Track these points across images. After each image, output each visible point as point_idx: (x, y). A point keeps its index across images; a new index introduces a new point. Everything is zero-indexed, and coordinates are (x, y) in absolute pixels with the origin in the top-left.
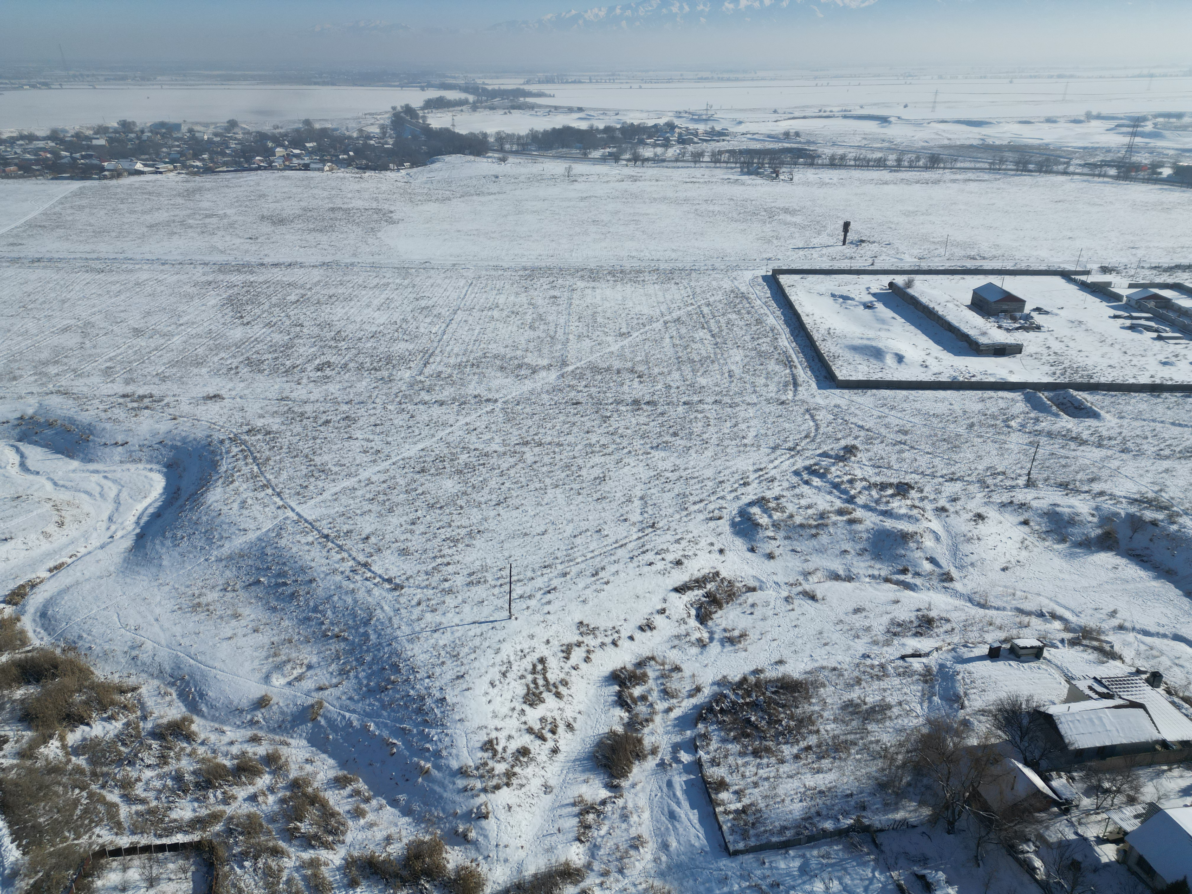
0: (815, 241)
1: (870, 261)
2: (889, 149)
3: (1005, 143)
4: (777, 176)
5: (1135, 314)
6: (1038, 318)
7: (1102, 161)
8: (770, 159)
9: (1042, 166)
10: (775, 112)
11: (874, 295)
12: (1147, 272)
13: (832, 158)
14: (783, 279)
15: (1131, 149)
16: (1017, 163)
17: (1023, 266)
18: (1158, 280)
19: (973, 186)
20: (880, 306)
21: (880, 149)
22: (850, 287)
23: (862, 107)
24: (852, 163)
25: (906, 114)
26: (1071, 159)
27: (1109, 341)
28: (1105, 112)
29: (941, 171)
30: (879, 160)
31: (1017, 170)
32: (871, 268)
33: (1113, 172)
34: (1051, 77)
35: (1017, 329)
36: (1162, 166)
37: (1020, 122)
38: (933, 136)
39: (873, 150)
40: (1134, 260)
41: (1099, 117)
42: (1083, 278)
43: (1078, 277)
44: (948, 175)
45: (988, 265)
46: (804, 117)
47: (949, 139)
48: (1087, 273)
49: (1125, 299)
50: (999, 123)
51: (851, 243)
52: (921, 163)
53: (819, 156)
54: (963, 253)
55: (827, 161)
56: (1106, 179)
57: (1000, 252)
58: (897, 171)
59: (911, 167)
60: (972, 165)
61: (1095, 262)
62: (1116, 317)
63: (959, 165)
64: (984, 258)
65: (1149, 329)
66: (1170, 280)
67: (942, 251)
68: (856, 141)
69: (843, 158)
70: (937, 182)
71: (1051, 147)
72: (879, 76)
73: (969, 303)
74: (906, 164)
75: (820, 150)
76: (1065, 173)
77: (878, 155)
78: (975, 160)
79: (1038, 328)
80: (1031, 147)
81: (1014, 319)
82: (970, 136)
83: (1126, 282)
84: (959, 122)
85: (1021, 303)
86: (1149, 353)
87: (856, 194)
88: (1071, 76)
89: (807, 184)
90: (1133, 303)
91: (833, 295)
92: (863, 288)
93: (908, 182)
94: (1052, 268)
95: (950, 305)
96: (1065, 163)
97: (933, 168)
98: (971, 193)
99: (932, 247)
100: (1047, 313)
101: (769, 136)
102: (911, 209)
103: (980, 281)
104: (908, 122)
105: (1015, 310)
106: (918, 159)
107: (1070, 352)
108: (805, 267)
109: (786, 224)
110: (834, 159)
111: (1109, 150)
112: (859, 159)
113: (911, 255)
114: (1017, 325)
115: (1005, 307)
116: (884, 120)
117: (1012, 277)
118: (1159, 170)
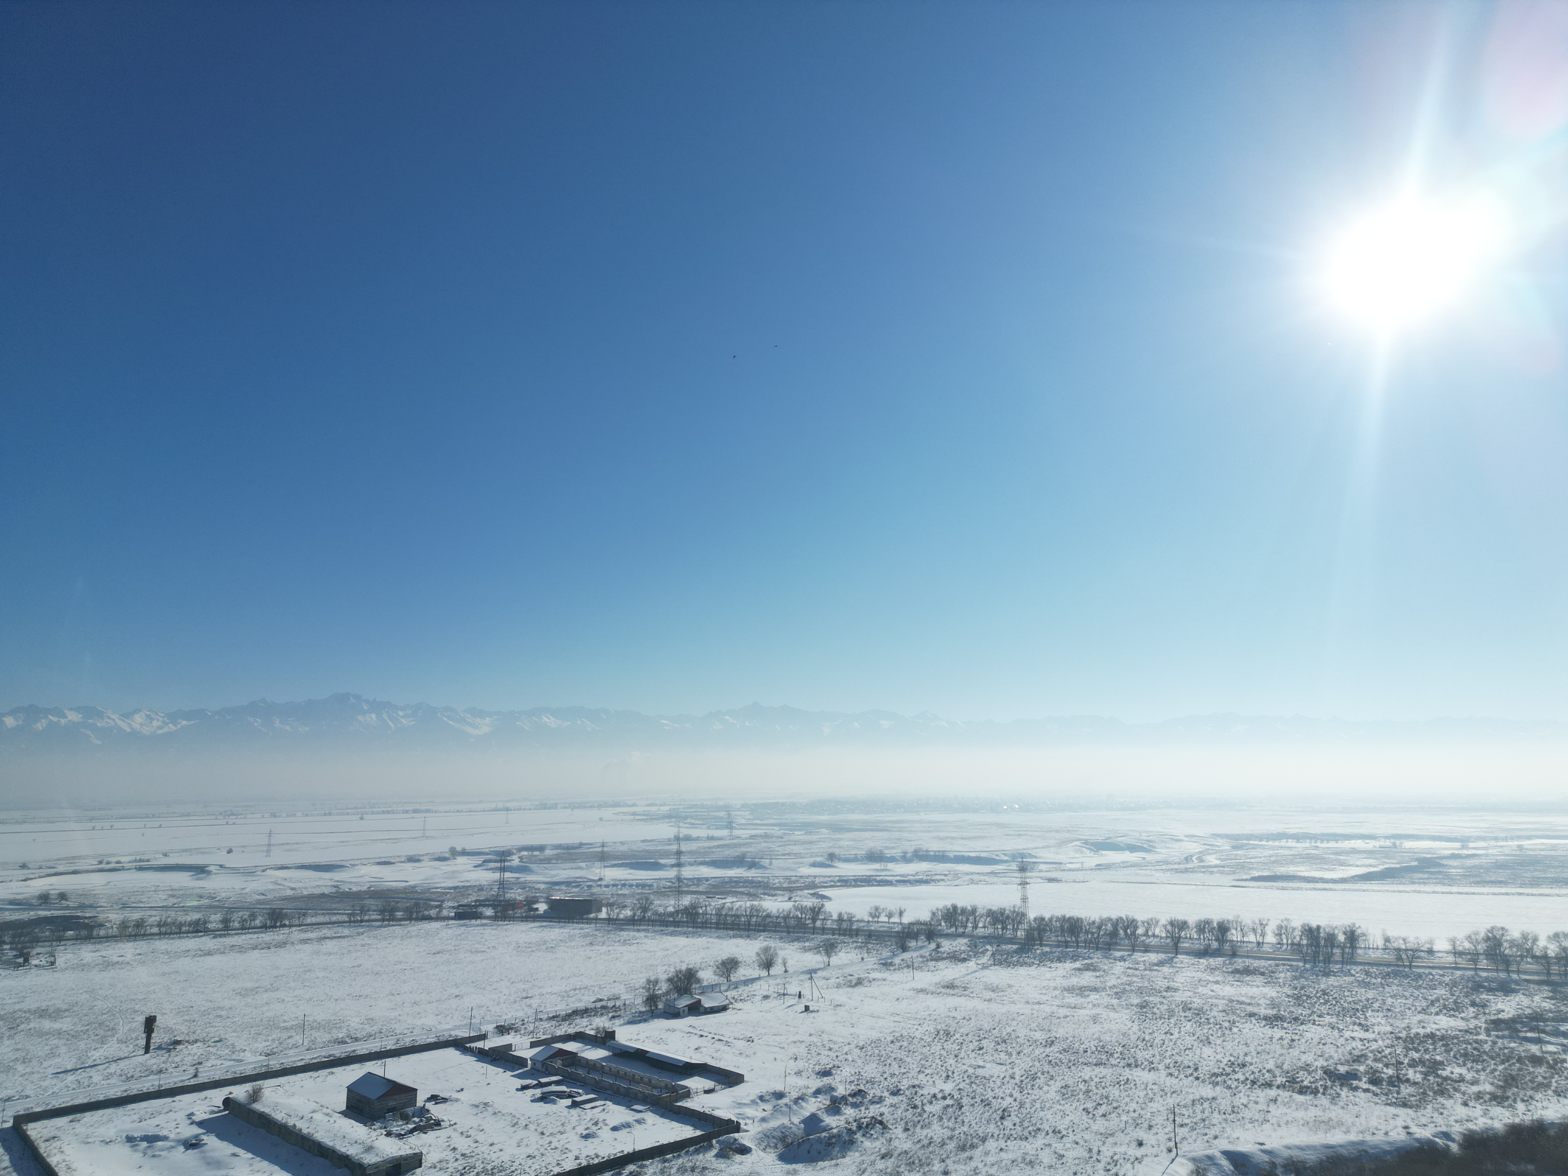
0: (96, 1055)
1: (192, 1071)
2: (210, 907)
3: (365, 888)
4: (26, 960)
5: (543, 1080)
6: (436, 1111)
7: (476, 901)
8: (14, 936)
9: (412, 913)
10: (24, 866)
11: (201, 1124)
12: (546, 1025)
13: (124, 925)
14: (34, 1130)
15: (502, 884)
16: (382, 912)
17: (407, 1042)
18: (559, 1032)
19: (330, 945)
20: (211, 1141)
21: (197, 909)
22: (160, 1120)
23: (165, 855)
24: (155, 930)
25: (231, 861)
26: (443, 901)
27: (522, 1122)
28: (470, 846)
29: (286, 930)
30: (197, 922)
31: (383, 920)
32: (193, 1082)
33: (489, 912)
34: (407, 812)
35: (411, 1131)
36: (537, 902)
37: (379, 863)
38: (271, 887)
39: (186, 910)
40: (530, 1012)
41: (464, 853)
42: (479, 1044)
43: (473, 1045)
44: (296, 934)
45: (362, 1048)
46: (75, 872)
47: (293, 889)
48: (483, 1037)
49: (529, 1062)
50: (354, 865)
51: (160, 1048)
52: (258, 922)
53: (101, 925)
54: (327, 1037)
55: (115, 931)
56: (484, 921)
57: (375, 1028)
58: (224, 936)
59: (245, 928)
60: (326, 919)
61: (489, 1022)
62: (524, 1088)
63: (309, 920)
64: (357, 1040)
65: (561, 1095)
66: (571, 1031)
67: (298, 1038)
68: (160, 899)
69: (140, 924)
70: (282, 945)
71: (418, 889)
72: (188, 815)
73: (343, 1107)
74: (237, 925)
75: (102, 917)
76: (438, 918)
77: (196, 916)
78: (330, 912)
79: (438, 1124)
80: (396, 891)
81: (406, 1118)
82: (320, 883)
83: (527, 1041)
84: (303, 867)
85: (412, 1092)
86: (568, 1128)
87: (164, 974)
88: (428, 811)
89: (83, 967)
90: (539, 1066)
91: (130, 1139)
92: (181, 1116)
93: (241, 949)
94: (442, 1039)
95: (318, 1116)
96: (436, 907)
97: (275, 927)
98: (330, 954)
99: (285, 1035)
100: (445, 1100)
101: (11, 902)
102: (249, 985)
103: (353, 1073)
104: (235, 871)
105: (406, 1105)
106: (253, 917)
107: (482, 1149)
108: (77, 1102)
109: (41, 1034)
110: (127, 927)
111: (481, 888)
112: (165, 924)
113: (254, 1052)
114: (411, 1126)
115: (392, 1104)
116: (200, 870)
117: (395, 1059)
118: (535, 906)
